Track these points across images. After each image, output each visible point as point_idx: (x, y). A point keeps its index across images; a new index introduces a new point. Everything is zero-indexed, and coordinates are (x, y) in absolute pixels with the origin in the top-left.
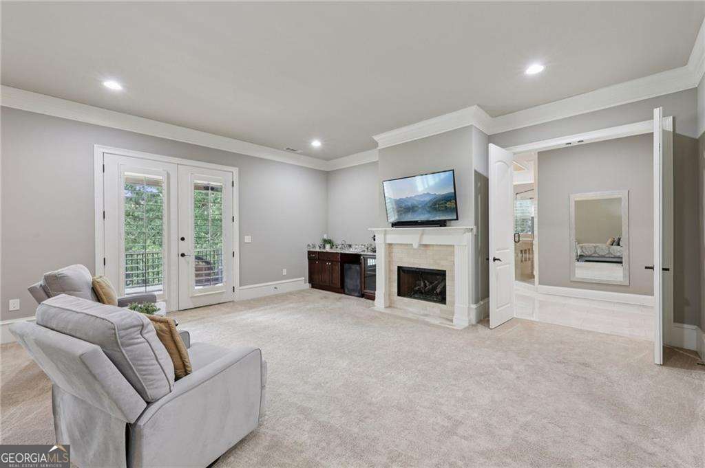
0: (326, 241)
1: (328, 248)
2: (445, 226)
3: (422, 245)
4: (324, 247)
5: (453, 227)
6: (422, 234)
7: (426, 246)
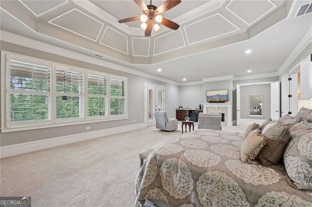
0: (180, 107)
1: (181, 109)
2: (224, 103)
3: (218, 107)
4: (179, 109)
5: (226, 103)
6: (218, 105)
7: (219, 108)
